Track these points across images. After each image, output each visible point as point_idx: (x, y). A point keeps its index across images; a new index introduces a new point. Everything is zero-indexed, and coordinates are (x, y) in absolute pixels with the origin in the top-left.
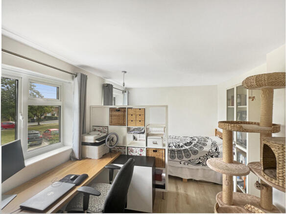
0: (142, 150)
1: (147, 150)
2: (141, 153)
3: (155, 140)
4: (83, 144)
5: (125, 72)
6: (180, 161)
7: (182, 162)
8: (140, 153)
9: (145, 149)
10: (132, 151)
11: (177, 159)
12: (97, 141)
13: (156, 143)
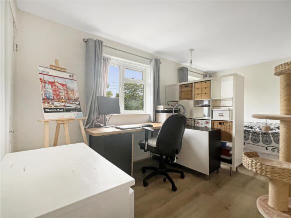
0: (207, 123)
1: (213, 122)
2: (207, 125)
3: (221, 112)
4: (156, 112)
5: (192, 50)
6: (266, 146)
7: (270, 148)
8: (205, 125)
9: (210, 121)
10: (198, 123)
11: (261, 143)
12: (166, 110)
13: (223, 116)
